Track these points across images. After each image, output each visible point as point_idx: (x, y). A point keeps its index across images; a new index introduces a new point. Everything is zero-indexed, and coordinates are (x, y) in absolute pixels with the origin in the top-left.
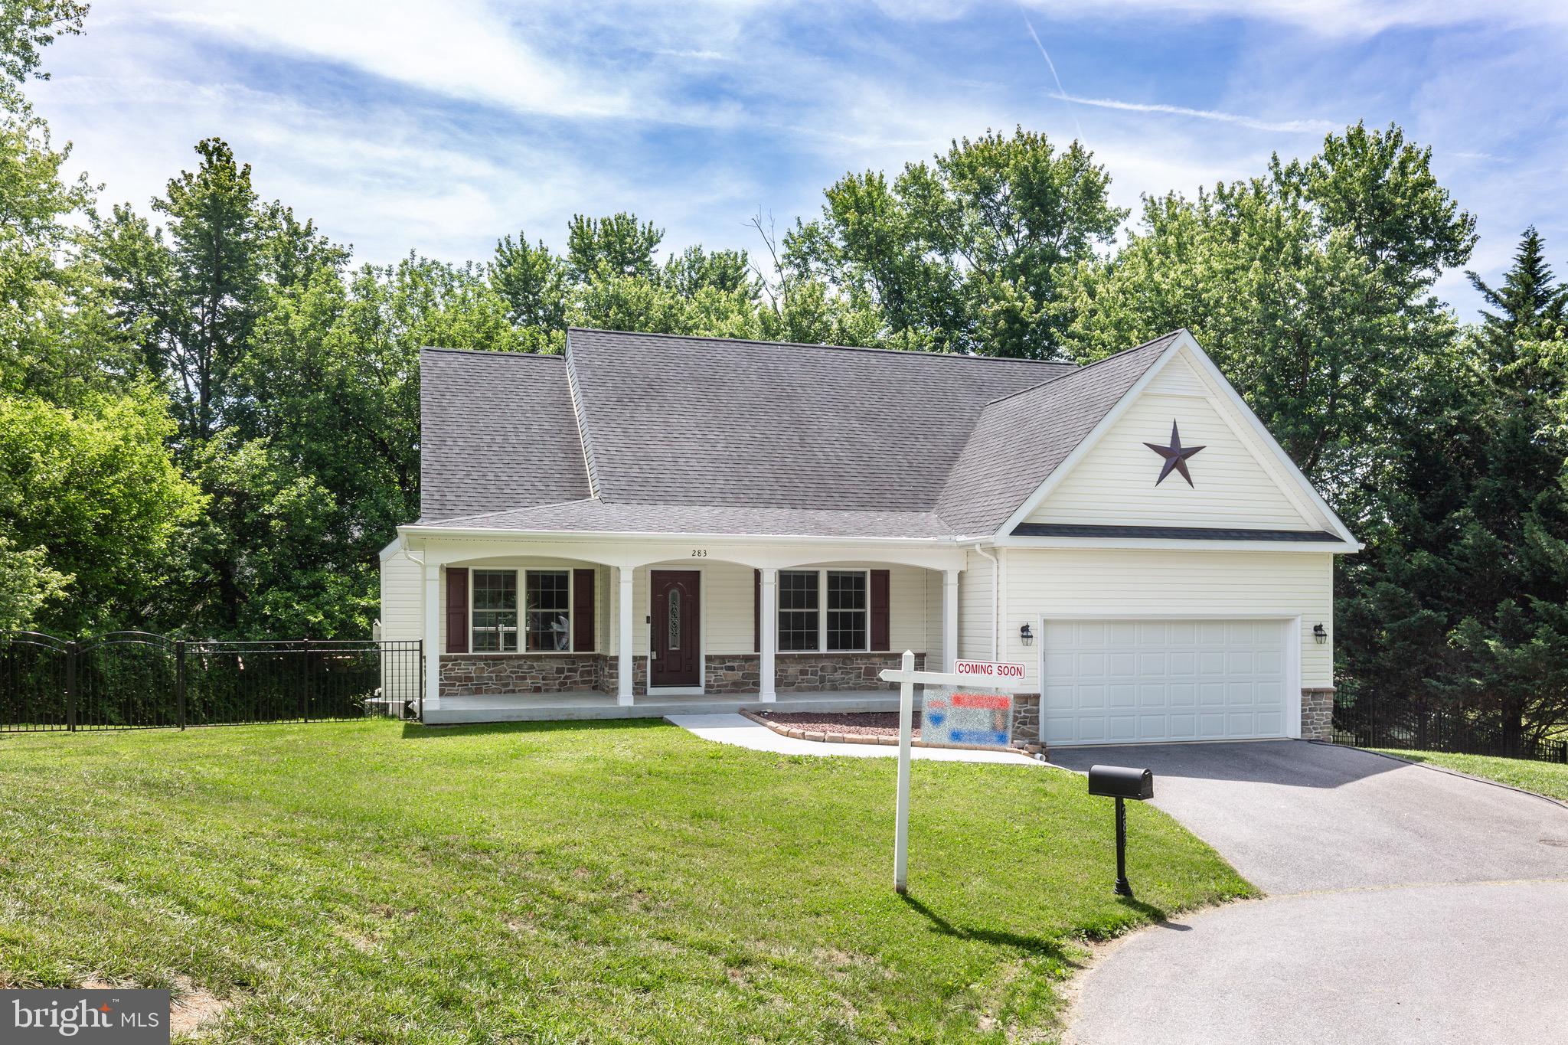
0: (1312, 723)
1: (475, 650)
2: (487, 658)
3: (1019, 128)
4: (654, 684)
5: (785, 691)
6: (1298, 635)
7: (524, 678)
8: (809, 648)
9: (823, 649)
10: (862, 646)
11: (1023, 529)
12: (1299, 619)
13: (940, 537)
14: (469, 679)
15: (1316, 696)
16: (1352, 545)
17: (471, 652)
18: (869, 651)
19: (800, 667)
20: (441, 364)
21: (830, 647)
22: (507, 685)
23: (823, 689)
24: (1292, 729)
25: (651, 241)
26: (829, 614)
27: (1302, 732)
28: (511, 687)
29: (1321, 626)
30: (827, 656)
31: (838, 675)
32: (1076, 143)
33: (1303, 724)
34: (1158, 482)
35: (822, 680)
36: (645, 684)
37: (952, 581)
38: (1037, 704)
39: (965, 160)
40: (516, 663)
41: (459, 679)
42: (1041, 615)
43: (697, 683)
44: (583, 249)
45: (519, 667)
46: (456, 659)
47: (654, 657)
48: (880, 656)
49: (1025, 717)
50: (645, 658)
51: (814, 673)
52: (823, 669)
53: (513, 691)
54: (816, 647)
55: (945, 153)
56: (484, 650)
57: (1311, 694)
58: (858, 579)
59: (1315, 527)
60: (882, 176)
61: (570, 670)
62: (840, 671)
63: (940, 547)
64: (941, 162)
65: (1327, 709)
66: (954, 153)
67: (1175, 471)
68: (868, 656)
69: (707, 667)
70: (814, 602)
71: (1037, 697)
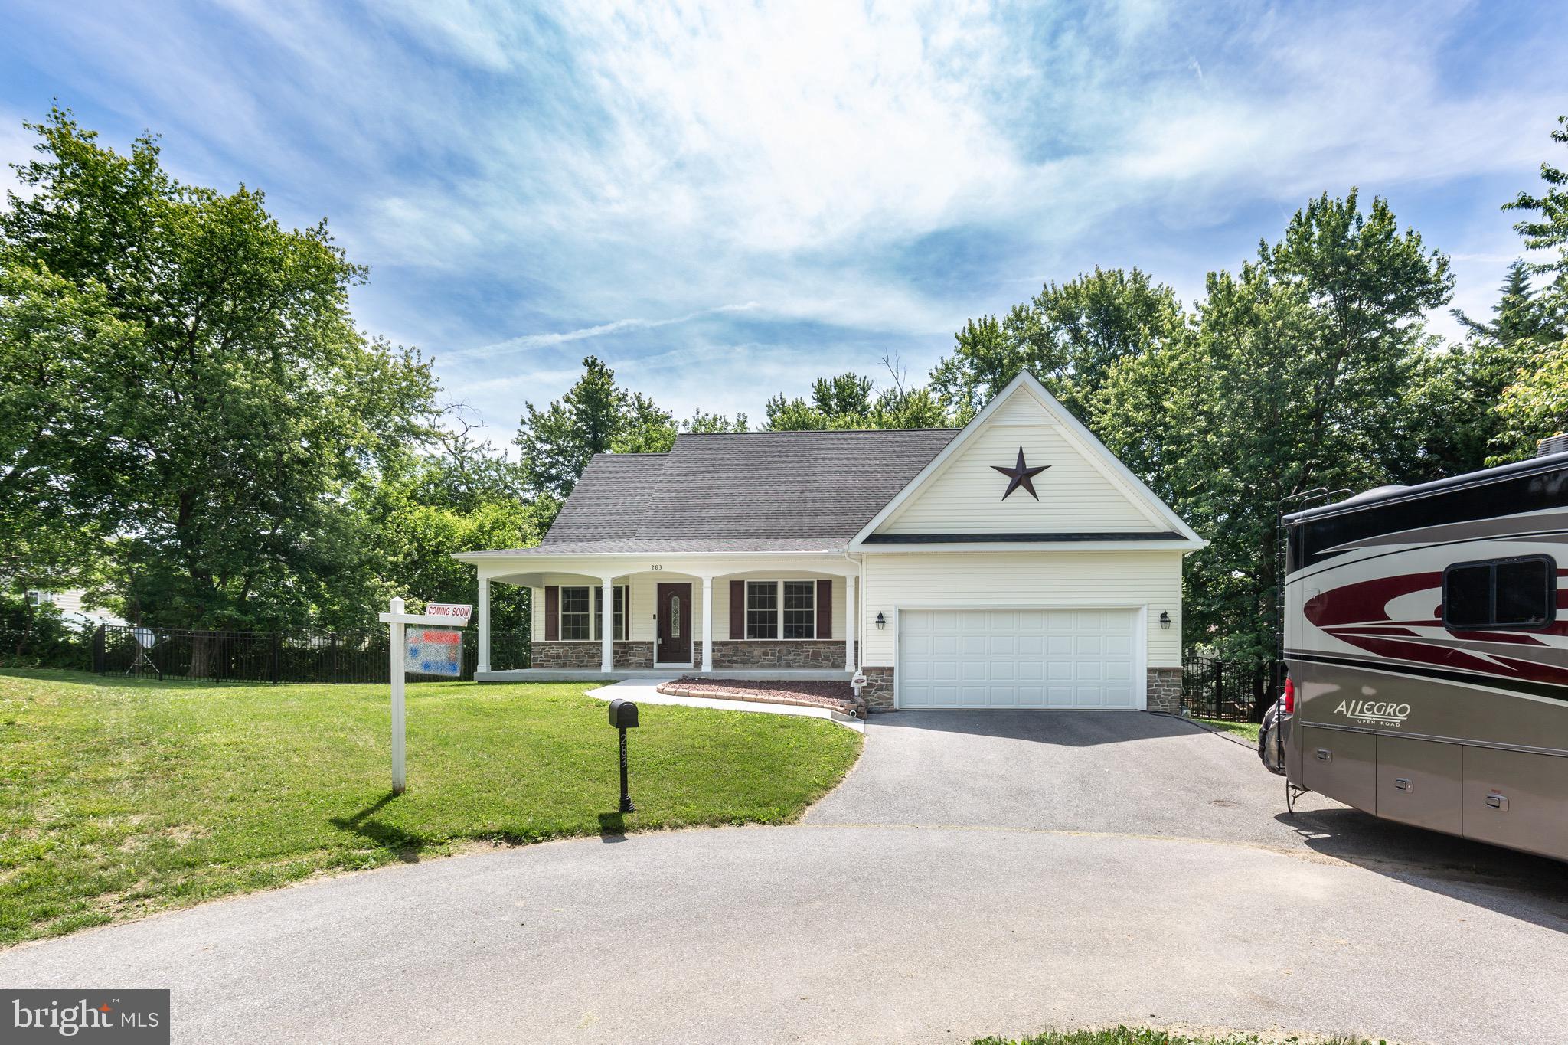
0: (1159, 697)
1: (563, 638)
2: (570, 644)
3: (1097, 268)
4: (659, 661)
5: (751, 667)
6: (1144, 624)
7: (593, 657)
8: (770, 637)
9: (780, 637)
10: (812, 636)
11: (872, 539)
12: (1145, 609)
13: (831, 550)
14: (559, 657)
15: (1163, 674)
16: (1196, 542)
17: (560, 640)
18: (815, 639)
19: (762, 650)
20: (601, 464)
21: (785, 637)
22: (582, 661)
23: (780, 666)
24: (1140, 703)
25: (865, 390)
26: (785, 613)
27: (1148, 704)
28: (585, 663)
29: (1166, 613)
30: (782, 643)
31: (791, 656)
32: (1135, 270)
33: (1148, 698)
34: (1004, 498)
35: (780, 659)
36: (652, 660)
37: (850, 582)
38: (892, 675)
39: (1052, 296)
40: (588, 647)
41: (551, 657)
42: (896, 607)
43: (689, 661)
44: (823, 399)
45: (590, 650)
46: (551, 644)
47: (660, 642)
48: (823, 642)
49: (881, 685)
50: (653, 643)
51: (774, 655)
52: (779, 651)
53: (586, 666)
54: (776, 637)
55: (1038, 295)
56: (569, 638)
57: (1158, 674)
58: (807, 587)
59: (1164, 528)
60: (993, 319)
61: (622, 652)
62: (793, 654)
63: (833, 557)
64: (1037, 304)
65: (1175, 686)
66: (1046, 294)
67: (1021, 488)
68: (815, 643)
69: (695, 650)
70: (774, 605)
71: (892, 669)
